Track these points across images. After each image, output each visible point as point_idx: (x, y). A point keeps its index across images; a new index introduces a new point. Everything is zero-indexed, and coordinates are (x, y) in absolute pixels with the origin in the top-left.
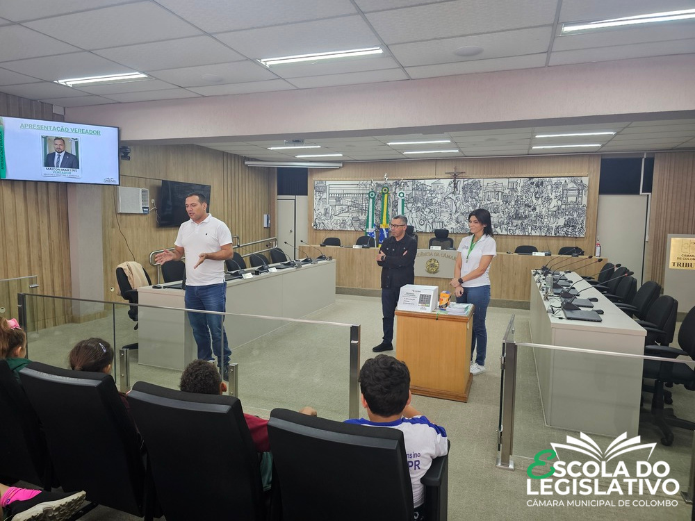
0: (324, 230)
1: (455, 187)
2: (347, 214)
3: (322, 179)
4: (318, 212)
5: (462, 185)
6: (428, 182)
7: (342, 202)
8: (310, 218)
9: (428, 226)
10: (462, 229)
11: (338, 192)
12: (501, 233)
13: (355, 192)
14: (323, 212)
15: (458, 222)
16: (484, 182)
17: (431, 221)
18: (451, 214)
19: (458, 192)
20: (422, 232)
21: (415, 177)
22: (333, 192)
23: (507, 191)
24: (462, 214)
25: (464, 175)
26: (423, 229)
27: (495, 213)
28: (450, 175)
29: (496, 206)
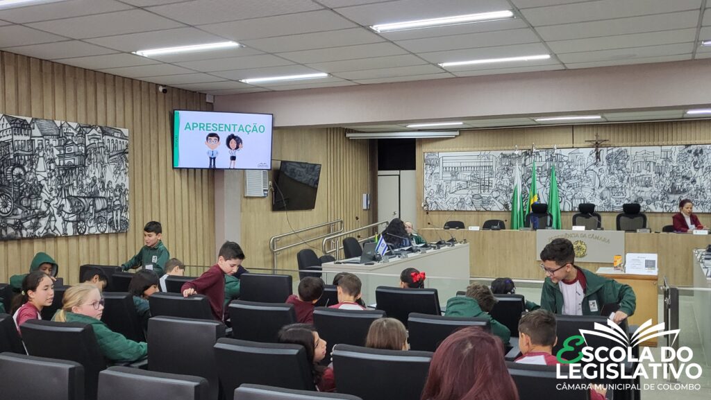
0: (437, 210)
1: (598, 157)
2: (466, 191)
3: (434, 150)
4: (429, 189)
5: (605, 155)
6: (565, 152)
7: (460, 176)
8: (419, 197)
9: (567, 203)
10: (609, 206)
11: (454, 165)
12: (655, 211)
13: (475, 164)
14: (435, 189)
15: (602, 198)
16: (632, 151)
17: (570, 197)
18: (594, 189)
19: (601, 163)
21: (548, 146)
22: (447, 165)
23: (659, 161)
24: (608, 188)
25: (607, 142)
27: (647, 186)
28: (590, 144)
29: (647, 179)
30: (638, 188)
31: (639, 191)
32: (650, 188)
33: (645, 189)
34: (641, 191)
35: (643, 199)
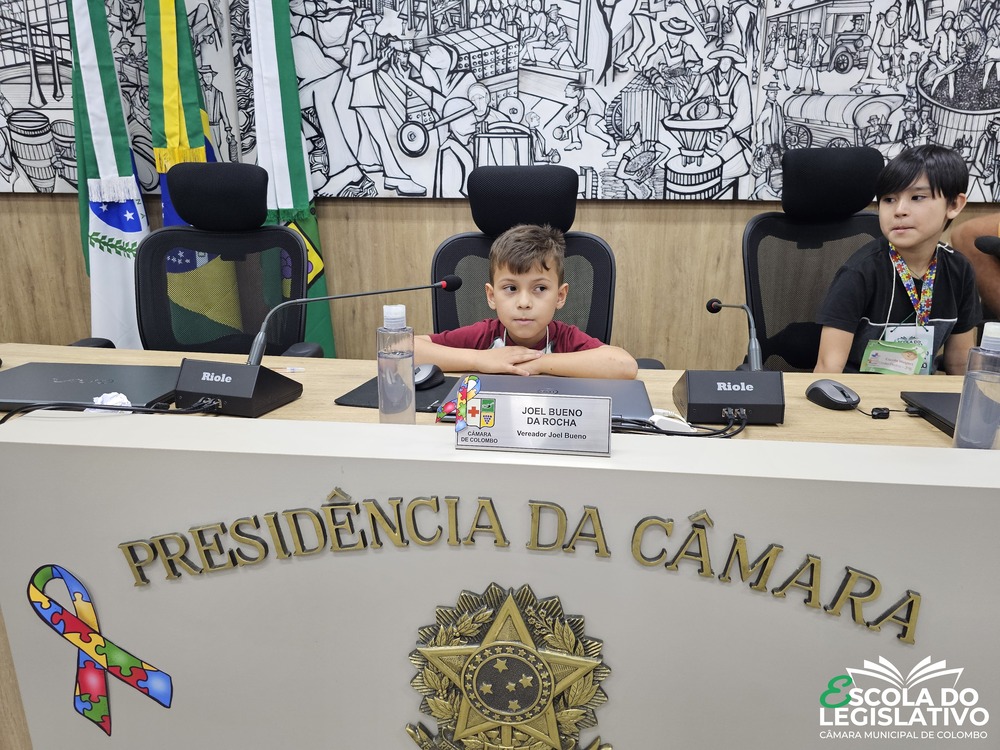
9: (448, 157)
10: (645, 173)
15: (618, 134)
17: (463, 127)
18: (579, 84)
20: (416, 199)
24: (647, 77)
26: (420, 176)
27: (840, 68)
34: (808, 91)
35: (811, 137)
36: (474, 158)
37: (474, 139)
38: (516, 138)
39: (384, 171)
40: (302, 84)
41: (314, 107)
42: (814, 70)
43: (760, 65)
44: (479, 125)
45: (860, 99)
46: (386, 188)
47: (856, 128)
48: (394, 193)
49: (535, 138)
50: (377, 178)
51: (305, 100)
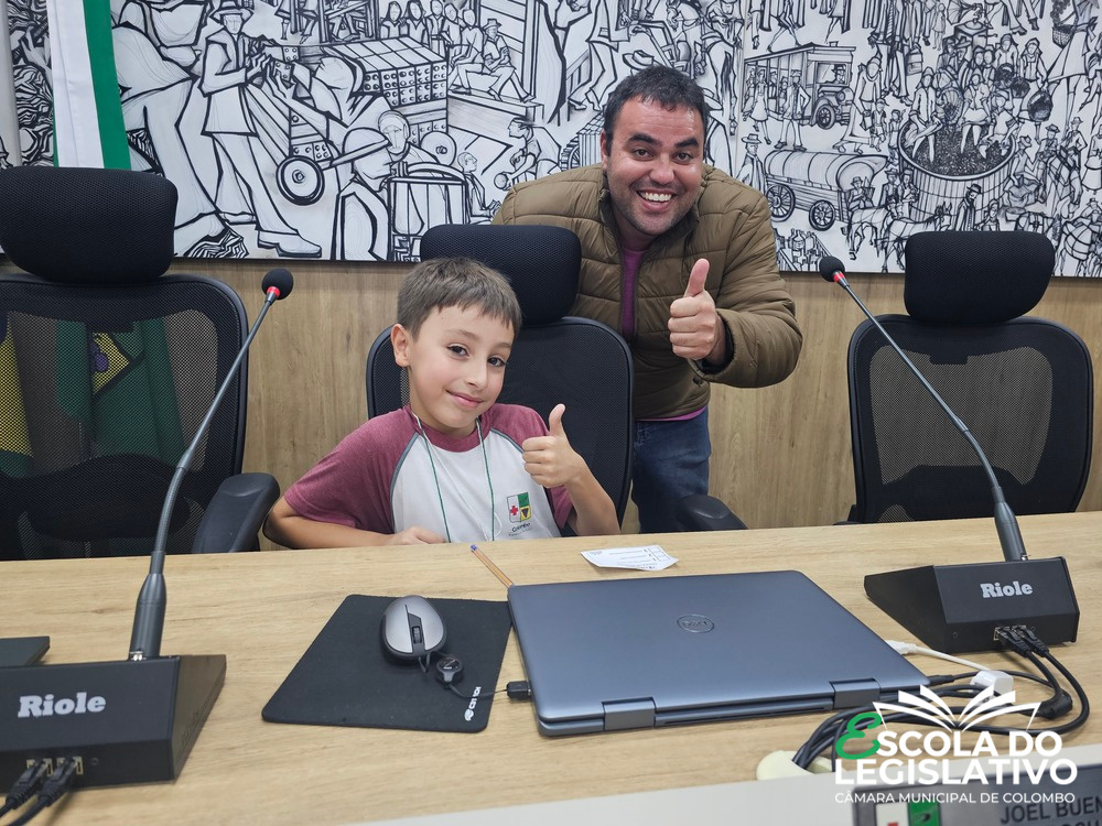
9: (351, 204)
17: (374, 167)
18: (526, 122)
29: (827, 75)
30: (776, 130)
31: (781, 146)
32: (838, 131)
33: (814, 137)
34: (790, 147)
35: (795, 198)
36: (388, 208)
37: (388, 183)
38: (446, 185)
39: (257, 223)
40: (126, 96)
41: (146, 129)
42: (795, 123)
43: (738, 115)
44: (395, 166)
45: (844, 158)
46: (260, 246)
47: (840, 191)
48: (274, 254)
49: (471, 186)
50: (248, 233)
51: (132, 118)
